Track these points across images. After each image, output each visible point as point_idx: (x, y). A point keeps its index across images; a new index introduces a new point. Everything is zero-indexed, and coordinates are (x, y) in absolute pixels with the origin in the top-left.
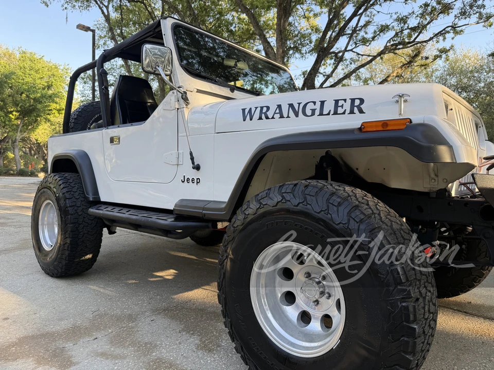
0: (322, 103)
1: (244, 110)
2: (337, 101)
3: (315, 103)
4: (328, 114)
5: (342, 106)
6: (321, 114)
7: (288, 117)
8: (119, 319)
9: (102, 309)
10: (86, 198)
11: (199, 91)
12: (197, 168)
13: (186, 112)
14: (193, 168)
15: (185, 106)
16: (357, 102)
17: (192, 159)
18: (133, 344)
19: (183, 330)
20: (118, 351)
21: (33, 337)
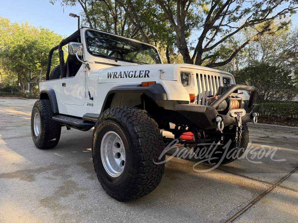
0: (136, 72)
1: (108, 73)
2: (140, 71)
3: (133, 72)
4: (137, 77)
5: (142, 74)
6: (135, 77)
7: (123, 77)
8: (61, 166)
9: (55, 162)
10: (53, 112)
11: (96, 62)
12: (92, 99)
13: (89, 73)
14: (90, 99)
15: (88, 70)
16: (147, 72)
17: (90, 95)
18: (62, 175)
19: (86, 171)
20: (55, 177)
21: (22, 171)
